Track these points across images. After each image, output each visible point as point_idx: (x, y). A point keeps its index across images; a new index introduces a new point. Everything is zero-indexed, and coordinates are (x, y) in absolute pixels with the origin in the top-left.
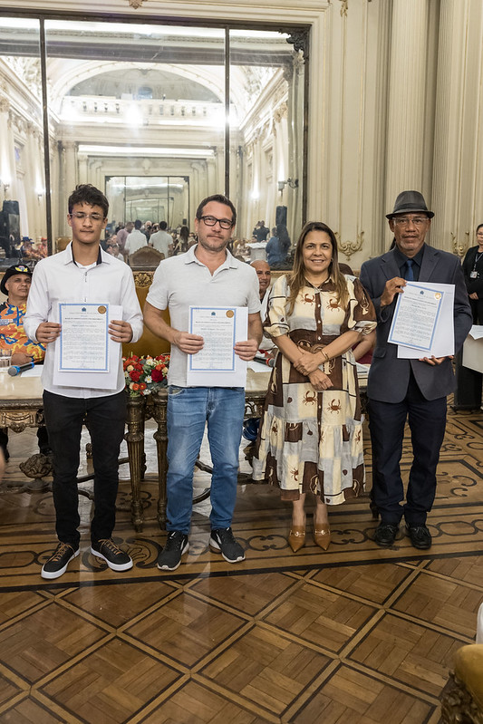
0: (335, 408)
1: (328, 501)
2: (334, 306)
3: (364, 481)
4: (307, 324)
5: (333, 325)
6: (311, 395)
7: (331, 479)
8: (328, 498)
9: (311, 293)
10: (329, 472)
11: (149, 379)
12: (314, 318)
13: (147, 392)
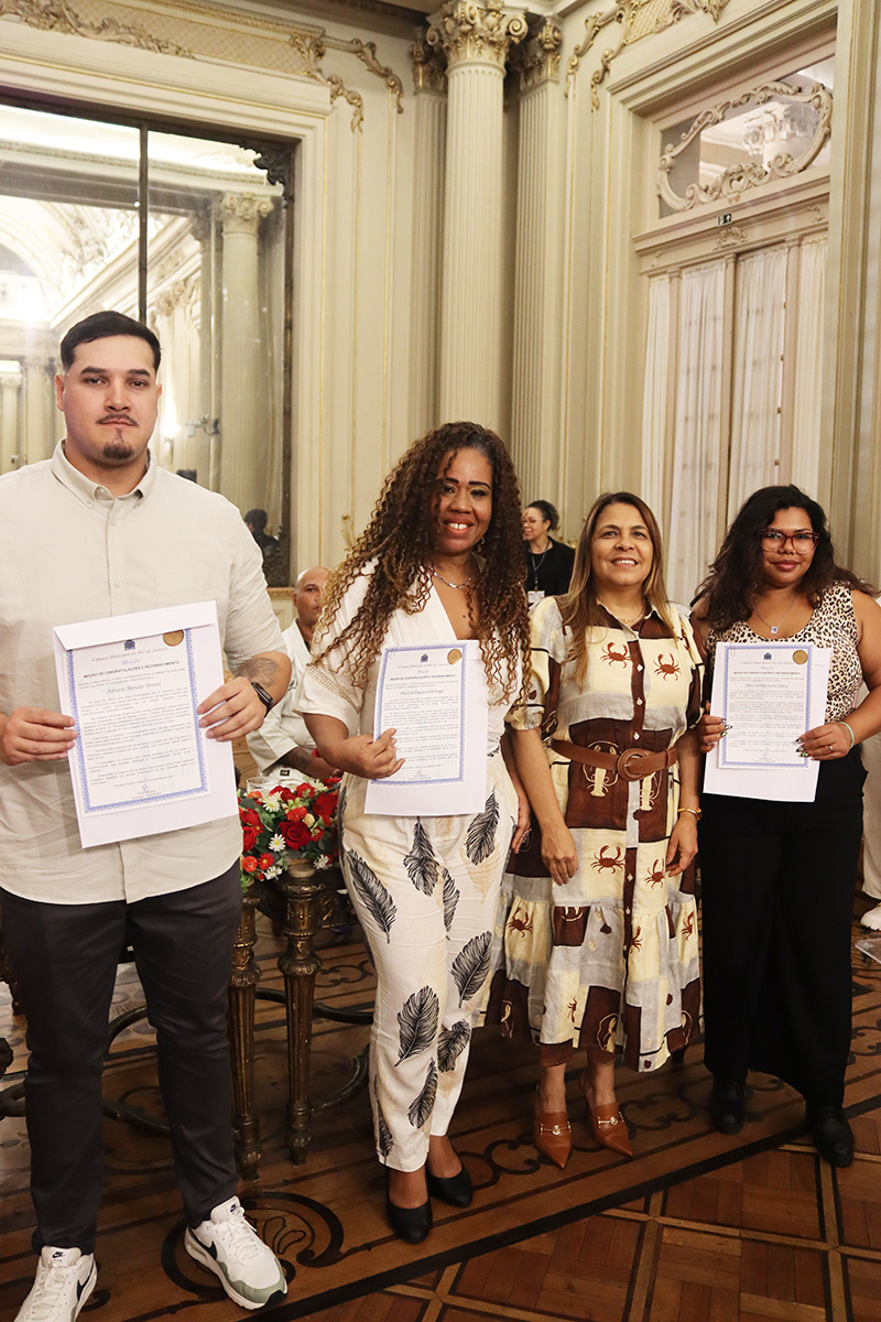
0: (657, 877)
1: (648, 1064)
2: (668, 670)
3: (701, 1013)
4: (618, 707)
5: (667, 709)
6: (610, 854)
7: (655, 1019)
8: (648, 1058)
9: (620, 640)
10: (651, 1006)
11: (277, 843)
12: (629, 692)
13: (272, 873)
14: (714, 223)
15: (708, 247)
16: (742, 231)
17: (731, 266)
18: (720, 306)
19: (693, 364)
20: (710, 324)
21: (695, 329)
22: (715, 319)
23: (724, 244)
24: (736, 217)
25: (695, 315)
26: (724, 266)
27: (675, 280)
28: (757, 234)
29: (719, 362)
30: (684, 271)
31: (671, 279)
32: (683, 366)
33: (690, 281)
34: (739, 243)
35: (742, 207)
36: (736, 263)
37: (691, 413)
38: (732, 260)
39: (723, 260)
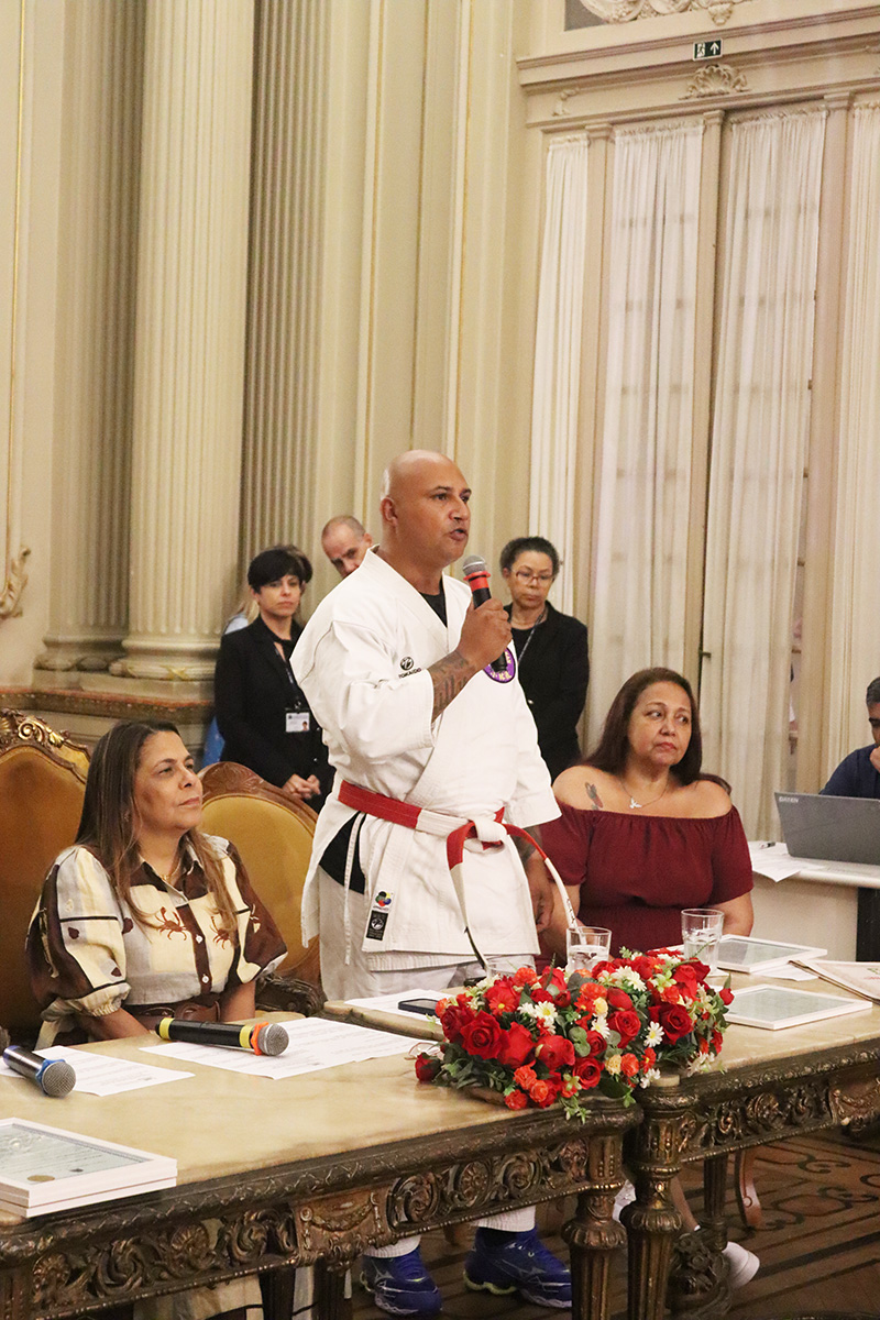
14: (686, 53)
15: (670, 94)
16: (738, 71)
17: (715, 130)
18: (691, 194)
19: (639, 294)
20: (673, 228)
21: (642, 236)
22: (682, 220)
23: (703, 91)
24: (729, 47)
25: (643, 209)
26: (701, 128)
27: (601, 144)
28: (765, 82)
29: (690, 294)
30: (618, 131)
31: (591, 141)
32: (617, 296)
33: (631, 150)
34: (733, 93)
35: (743, 32)
36: (723, 126)
37: (635, 379)
38: (718, 120)
39: (701, 119)
